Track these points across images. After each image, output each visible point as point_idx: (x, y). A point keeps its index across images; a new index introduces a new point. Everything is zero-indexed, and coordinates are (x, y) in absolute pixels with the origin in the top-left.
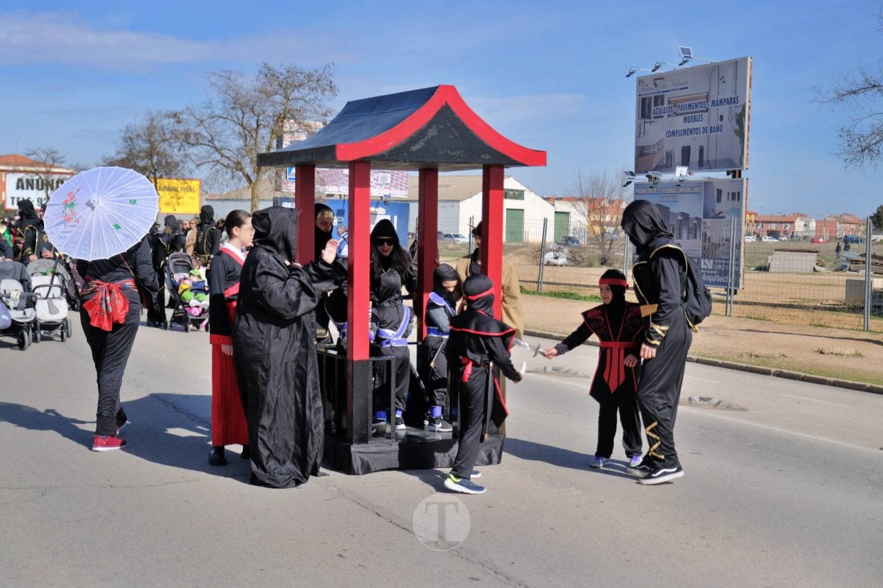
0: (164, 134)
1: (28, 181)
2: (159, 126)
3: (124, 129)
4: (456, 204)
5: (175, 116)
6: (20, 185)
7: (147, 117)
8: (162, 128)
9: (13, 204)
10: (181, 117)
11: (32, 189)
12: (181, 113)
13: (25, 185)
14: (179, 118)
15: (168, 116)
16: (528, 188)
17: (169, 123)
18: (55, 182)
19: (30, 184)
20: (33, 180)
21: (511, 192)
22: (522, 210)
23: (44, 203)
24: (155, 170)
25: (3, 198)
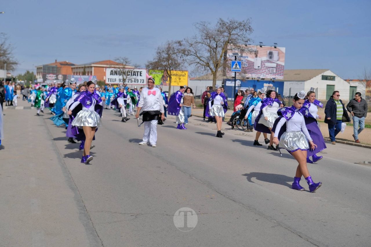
0: (174, 51)
1: (115, 71)
2: (172, 47)
3: (157, 48)
4: (303, 82)
5: (179, 42)
6: (112, 73)
7: (167, 43)
8: (173, 48)
9: (109, 81)
10: (182, 43)
11: (117, 75)
12: (182, 41)
13: (114, 73)
14: (180, 43)
15: (176, 43)
16: (337, 75)
17: (176, 46)
18: (126, 72)
19: (116, 73)
20: (117, 71)
21: (329, 77)
22: (334, 85)
23: (121, 81)
24: (170, 67)
25: (104, 79)
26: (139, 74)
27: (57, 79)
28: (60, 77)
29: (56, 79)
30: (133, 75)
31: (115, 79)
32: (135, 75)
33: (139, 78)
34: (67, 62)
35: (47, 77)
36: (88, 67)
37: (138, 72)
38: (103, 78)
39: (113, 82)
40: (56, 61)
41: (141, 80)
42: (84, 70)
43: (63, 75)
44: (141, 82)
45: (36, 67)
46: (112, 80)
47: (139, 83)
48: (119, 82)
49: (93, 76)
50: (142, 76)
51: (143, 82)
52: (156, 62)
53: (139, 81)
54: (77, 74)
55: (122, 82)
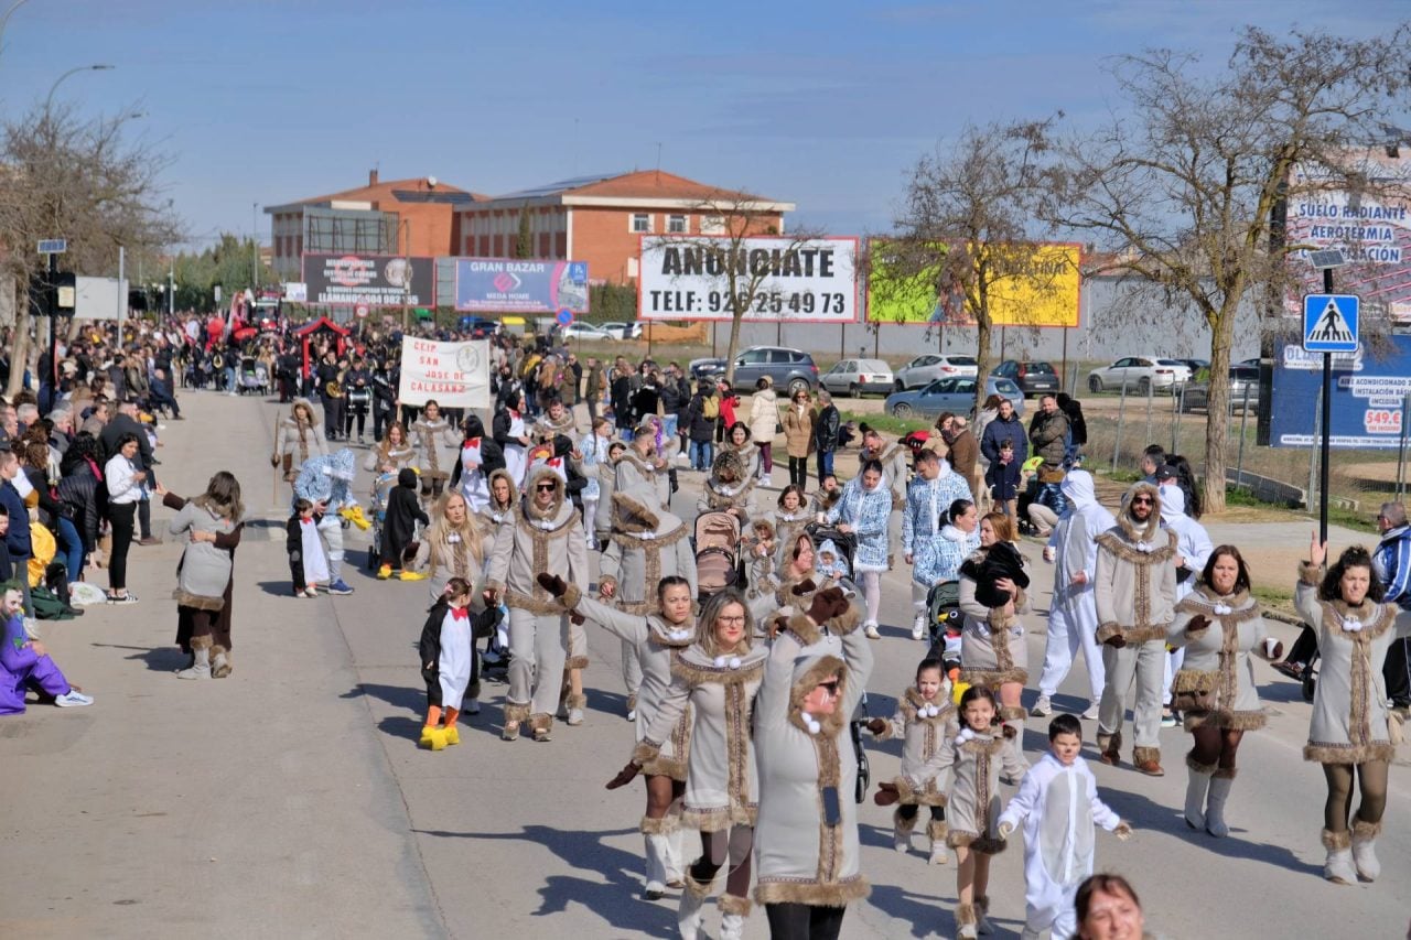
0: (1005, 177)
1: (688, 252)
2: (993, 158)
3: (913, 169)
5: (1031, 132)
6: (672, 263)
7: (967, 140)
8: (1001, 162)
9: (655, 307)
10: (1044, 135)
11: (698, 271)
12: (1046, 125)
13: (682, 265)
14: (1039, 137)
15: (1014, 134)
17: (1014, 151)
18: (749, 255)
19: (693, 262)
20: (699, 251)
23: (724, 302)
24: (983, 264)
25: (632, 271)
26: (817, 260)
27: (381, 281)
28: (398, 270)
29: (374, 283)
30: (786, 273)
31: (690, 294)
32: (798, 274)
33: (816, 284)
34: (433, 181)
35: (326, 273)
36: (544, 210)
37: (809, 255)
38: (624, 268)
39: (679, 308)
40: (373, 175)
41: (828, 296)
42: (523, 228)
43: (414, 261)
44: (825, 310)
45: (267, 210)
46: (673, 297)
47: (818, 314)
48: (711, 309)
49: (573, 263)
50: (831, 275)
51: (840, 309)
52: (909, 240)
53: (820, 302)
54: (484, 253)
55: (726, 309)
